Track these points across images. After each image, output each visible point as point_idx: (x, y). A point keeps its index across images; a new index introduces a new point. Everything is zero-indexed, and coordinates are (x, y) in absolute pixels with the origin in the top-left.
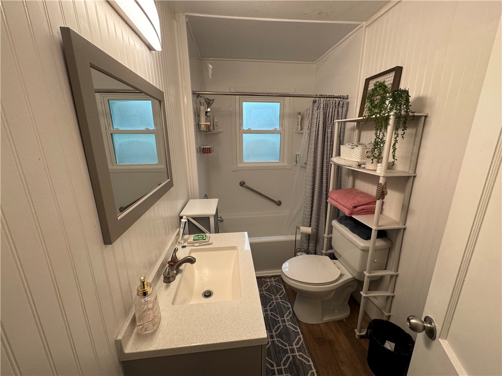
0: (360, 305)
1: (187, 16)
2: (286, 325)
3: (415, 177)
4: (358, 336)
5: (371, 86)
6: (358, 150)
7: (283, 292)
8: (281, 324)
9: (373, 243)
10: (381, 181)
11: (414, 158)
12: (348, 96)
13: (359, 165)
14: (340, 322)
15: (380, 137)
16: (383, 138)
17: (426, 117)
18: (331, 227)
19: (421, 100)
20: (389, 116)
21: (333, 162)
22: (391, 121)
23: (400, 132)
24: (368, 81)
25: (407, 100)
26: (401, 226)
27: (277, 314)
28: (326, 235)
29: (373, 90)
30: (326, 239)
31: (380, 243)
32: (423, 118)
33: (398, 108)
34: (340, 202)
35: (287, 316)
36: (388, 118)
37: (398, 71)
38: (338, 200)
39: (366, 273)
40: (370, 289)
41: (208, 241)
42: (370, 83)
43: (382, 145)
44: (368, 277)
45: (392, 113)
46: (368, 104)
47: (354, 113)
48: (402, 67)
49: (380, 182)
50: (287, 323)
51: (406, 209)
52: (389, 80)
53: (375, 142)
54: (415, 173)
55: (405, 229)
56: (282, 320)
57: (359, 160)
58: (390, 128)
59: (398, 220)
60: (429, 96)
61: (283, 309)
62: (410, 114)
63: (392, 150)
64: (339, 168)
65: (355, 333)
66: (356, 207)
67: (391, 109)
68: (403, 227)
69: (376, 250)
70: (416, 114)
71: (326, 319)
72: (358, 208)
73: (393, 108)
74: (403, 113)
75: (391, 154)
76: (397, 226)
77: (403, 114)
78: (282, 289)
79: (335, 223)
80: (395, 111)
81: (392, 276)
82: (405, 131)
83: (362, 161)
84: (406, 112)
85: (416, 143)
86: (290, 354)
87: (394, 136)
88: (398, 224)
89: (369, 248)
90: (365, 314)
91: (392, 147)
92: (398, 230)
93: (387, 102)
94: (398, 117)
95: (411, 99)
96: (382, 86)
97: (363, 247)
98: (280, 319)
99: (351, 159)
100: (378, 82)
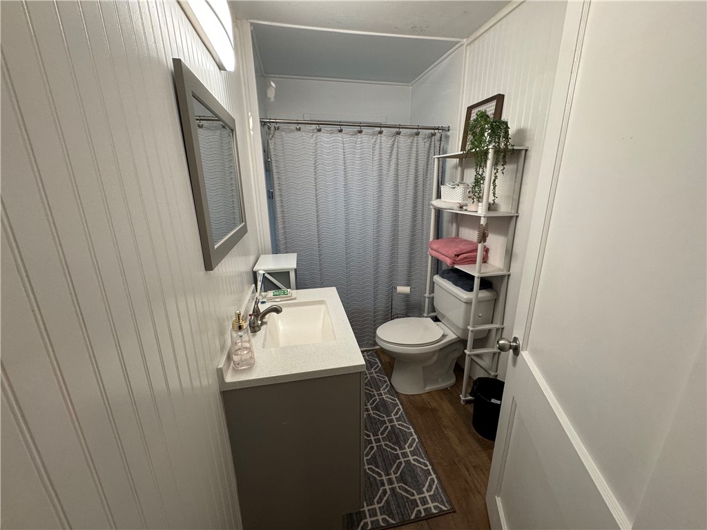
0: (464, 370)
1: (252, 24)
2: (383, 398)
3: (517, 217)
4: (464, 400)
5: (474, 116)
6: (460, 190)
7: (378, 366)
8: (377, 397)
9: (477, 294)
10: (483, 222)
11: (516, 197)
12: (449, 127)
13: (461, 207)
14: (444, 391)
15: (480, 173)
16: (482, 174)
17: (526, 150)
18: (433, 284)
19: (521, 133)
20: (488, 149)
21: (433, 205)
22: (490, 156)
23: (500, 168)
24: (470, 109)
25: (506, 133)
26: (505, 272)
27: (371, 388)
28: (427, 295)
29: (475, 120)
30: (427, 300)
31: (484, 294)
32: (524, 152)
33: (497, 140)
34: (442, 251)
35: (384, 389)
36: (486, 153)
37: (500, 99)
38: (440, 250)
39: (470, 328)
40: (475, 347)
41: (291, 296)
42: (473, 112)
43: (482, 182)
44: (472, 331)
45: (490, 147)
46: (470, 137)
47: (455, 147)
48: (504, 96)
49: (481, 223)
50: (384, 396)
51: (509, 254)
52: (490, 109)
53: (475, 179)
54: (517, 212)
55: (509, 275)
56: (378, 394)
57: (460, 202)
58: (489, 163)
59: (502, 268)
60: (529, 128)
61: (379, 382)
62: (509, 147)
63: (492, 187)
64: (439, 212)
65: (460, 398)
66: (458, 256)
67: (490, 142)
68: (508, 273)
69: (479, 302)
70: (515, 148)
71: (428, 388)
72: (461, 257)
73: (491, 141)
74: (502, 145)
75: (491, 192)
76: (501, 273)
77: (502, 147)
78: (376, 363)
79: (437, 278)
80: (494, 144)
81: (498, 329)
82: (505, 166)
83: (464, 202)
84: (506, 145)
85: (517, 180)
86: (388, 424)
87: (494, 171)
88: (502, 270)
89: (472, 299)
90: (470, 377)
91: (492, 184)
92: (503, 277)
93: (486, 134)
94: (497, 151)
95: (511, 132)
96: (483, 116)
97: (467, 299)
98: (375, 393)
99: (452, 201)
100: (479, 111)
